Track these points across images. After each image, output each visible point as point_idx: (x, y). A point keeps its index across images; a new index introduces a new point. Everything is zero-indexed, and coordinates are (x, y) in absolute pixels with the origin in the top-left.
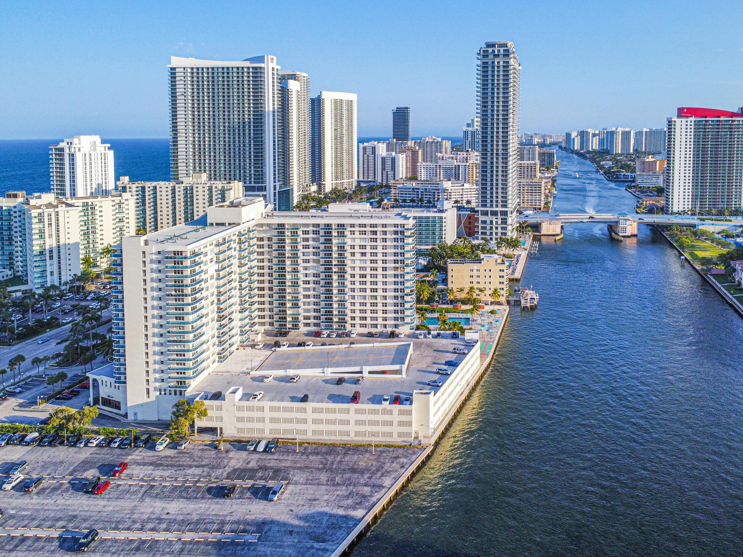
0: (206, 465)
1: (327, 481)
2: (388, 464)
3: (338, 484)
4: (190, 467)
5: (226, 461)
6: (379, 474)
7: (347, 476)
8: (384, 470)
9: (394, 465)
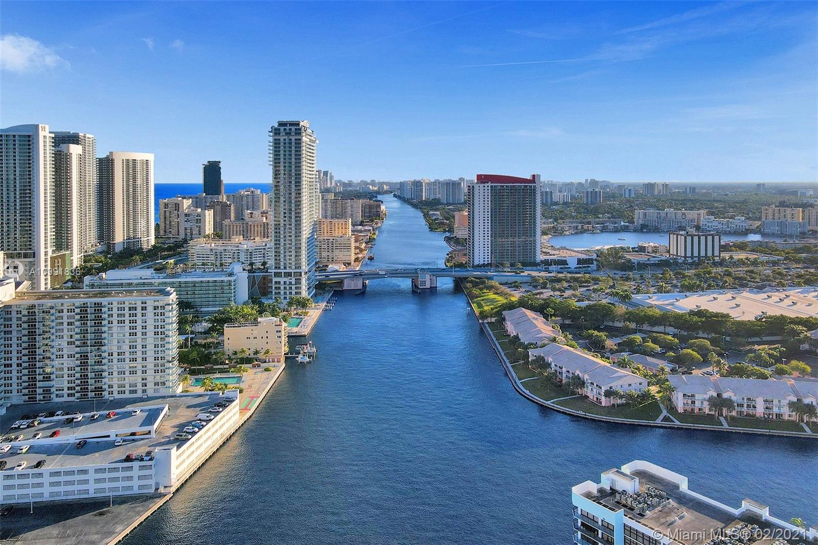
1: (58, 534)
2: (124, 514)
3: (69, 536)
6: (113, 523)
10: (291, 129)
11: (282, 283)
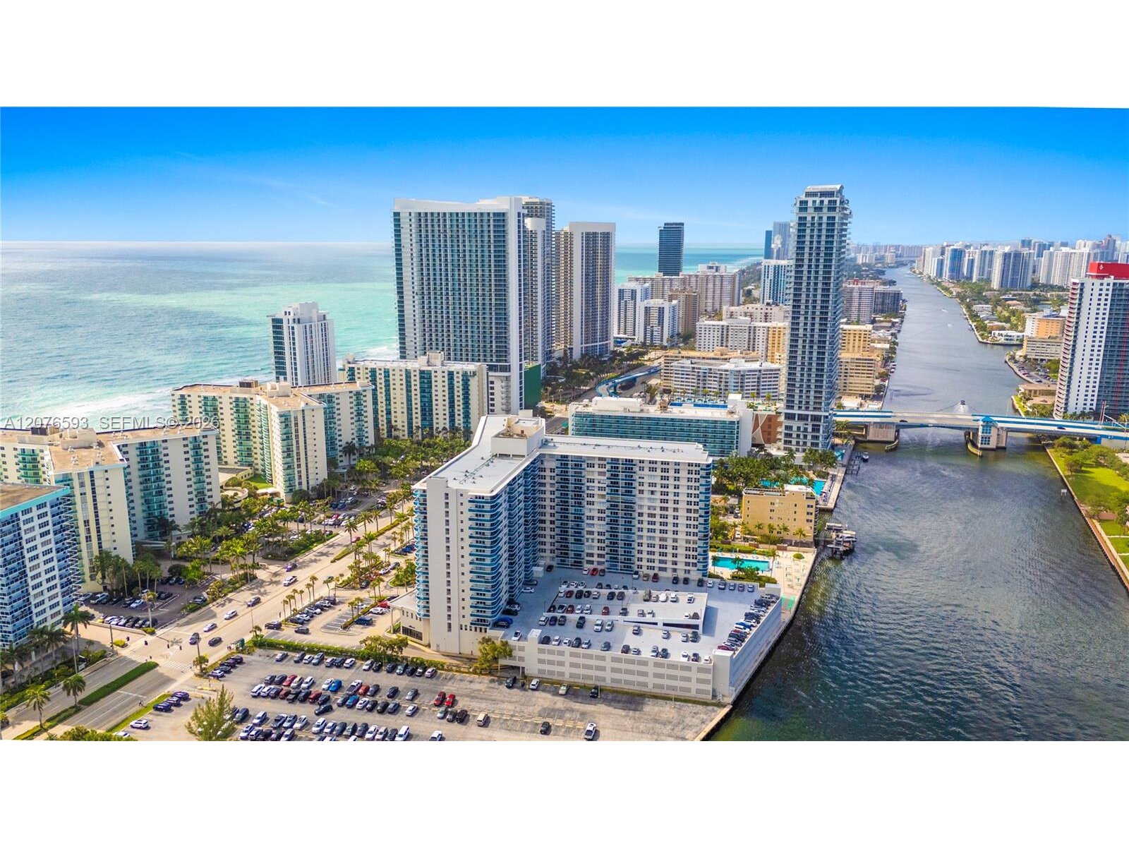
0: (516, 702)
1: (632, 728)
2: (689, 719)
3: (643, 732)
4: (503, 702)
5: (534, 699)
6: (681, 726)
7: (650, 725)
8: (685, 724)
9: (694, 720)
10: (822, 202)
11: (795, 428)
